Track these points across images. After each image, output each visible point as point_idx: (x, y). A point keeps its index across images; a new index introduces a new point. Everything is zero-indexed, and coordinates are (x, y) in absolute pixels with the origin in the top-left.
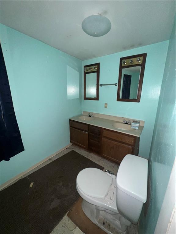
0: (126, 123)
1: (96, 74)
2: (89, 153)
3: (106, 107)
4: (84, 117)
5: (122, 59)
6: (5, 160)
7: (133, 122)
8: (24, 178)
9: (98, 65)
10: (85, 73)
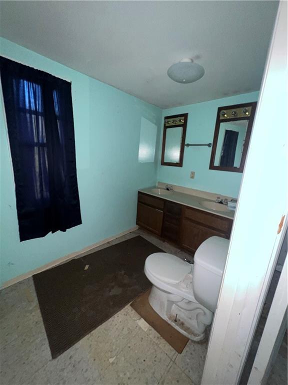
0: (221, 203)
1: (180, 129)
2: (162, 242)
3: (192, 177)
4: (159, 190)
5: (220, 109)
6: (61, 230)
7: (232, 201)
8: (78, 259)
9: (185, 116)
10: (166, 127)
